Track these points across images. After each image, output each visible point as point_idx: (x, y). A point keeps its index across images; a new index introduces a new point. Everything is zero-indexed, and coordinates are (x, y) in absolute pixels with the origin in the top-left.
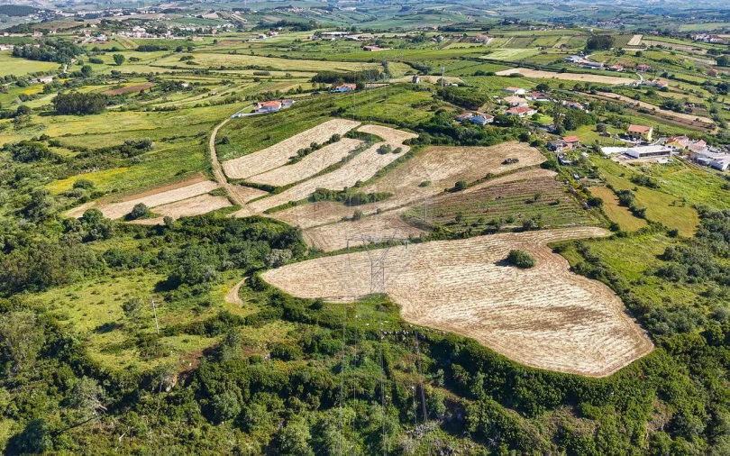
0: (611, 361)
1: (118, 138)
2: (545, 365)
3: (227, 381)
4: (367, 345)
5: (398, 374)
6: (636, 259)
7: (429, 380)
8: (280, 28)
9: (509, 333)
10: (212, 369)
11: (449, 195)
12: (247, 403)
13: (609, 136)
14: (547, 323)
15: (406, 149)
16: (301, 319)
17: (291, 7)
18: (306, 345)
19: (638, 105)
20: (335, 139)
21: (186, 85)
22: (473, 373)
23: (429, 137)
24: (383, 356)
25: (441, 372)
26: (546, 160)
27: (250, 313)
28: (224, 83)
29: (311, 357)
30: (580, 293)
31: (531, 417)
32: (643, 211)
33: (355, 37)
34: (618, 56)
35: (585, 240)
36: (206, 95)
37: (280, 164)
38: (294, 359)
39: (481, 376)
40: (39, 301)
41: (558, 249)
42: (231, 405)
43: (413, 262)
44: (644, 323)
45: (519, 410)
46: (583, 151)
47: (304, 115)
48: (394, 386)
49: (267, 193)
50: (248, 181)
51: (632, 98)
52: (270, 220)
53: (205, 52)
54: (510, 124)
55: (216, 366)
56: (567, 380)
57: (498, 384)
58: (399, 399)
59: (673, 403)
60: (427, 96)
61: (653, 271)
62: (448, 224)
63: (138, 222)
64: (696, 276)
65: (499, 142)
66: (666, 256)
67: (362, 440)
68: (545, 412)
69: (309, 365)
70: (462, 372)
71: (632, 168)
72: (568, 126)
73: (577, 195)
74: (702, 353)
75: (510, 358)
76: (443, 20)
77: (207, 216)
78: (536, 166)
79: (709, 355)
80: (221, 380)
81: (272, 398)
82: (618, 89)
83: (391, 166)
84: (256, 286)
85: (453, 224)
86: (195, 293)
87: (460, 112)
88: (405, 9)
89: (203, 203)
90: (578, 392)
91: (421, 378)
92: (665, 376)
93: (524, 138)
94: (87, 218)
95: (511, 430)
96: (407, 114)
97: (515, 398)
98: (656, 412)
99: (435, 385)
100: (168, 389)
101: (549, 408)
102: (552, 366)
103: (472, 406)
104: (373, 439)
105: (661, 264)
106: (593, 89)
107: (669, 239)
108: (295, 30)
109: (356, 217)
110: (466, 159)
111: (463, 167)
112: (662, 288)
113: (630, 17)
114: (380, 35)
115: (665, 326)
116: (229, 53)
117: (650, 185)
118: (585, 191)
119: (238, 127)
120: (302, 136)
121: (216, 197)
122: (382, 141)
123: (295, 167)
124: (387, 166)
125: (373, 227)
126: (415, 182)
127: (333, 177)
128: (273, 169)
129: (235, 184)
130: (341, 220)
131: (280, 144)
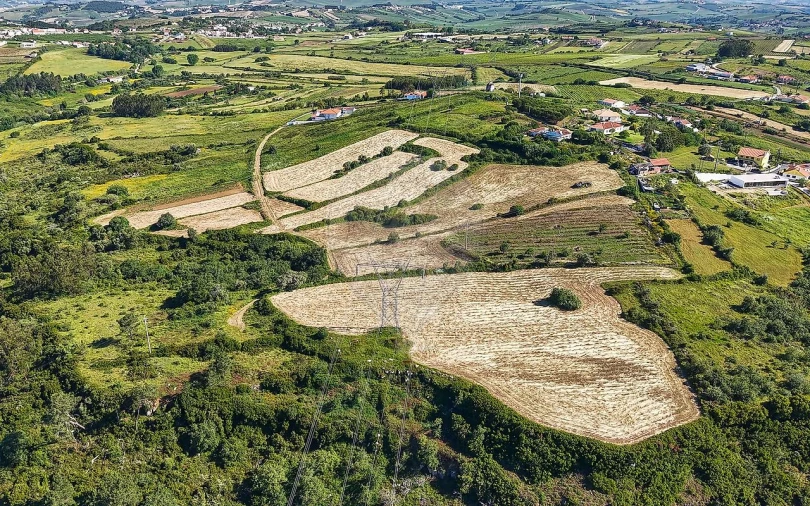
0: (642, 427)
1: (165, 143)
2: (559, 424)
3: (209, 410)
4: (365, 384)
5: (392, 419)
6: (704, 308)
7: (425, 429)
8: (370, 28)
9: (526, 384)
10: (195, 396)
11: (501, 220)
12: (228, 436)
13: (712, 160)
14: (575, 376)
15: (463, 166)
16: (300, 349)
17: (389, 4)
18: (298, 379)
19: (764, 124)
20: (387, 152)
21: (252, 89)
22: (474, 427)
23: (492, 153)
24: (379, 398)
25: (439, 421)
26: (625, 185)
27: (250, 338)
28: (292, 87)
29: (303, 392)
30: (625, 344)
31: (533, 483)
32: (728, 251)
33: (449, 39)
34: (756, 64)
35: (647, 282)
36: (270, 100)
37: (323, 177)
38: (284, 393)
39: (482, 430)
40: (46, 310)
41: (611, 291)
42: (208, 437)
43: (441, 295)
44: (693, 385)
45: (521, 474)
46: (673, 176)
47: (361, 124)
48: (386, 433)
49: (303, 209)
50: (285, 195)
51: (758, 115)
52: (298, 239)
53: (283, 53)
54: (590, 141)
55: (199, 393)
56: (580, 444)
57: (500, 442)
58: (390, 448)
59: (713, 484)
60: (500, 107)
61: (722, 324)
62: (490, 254)
63: (163, 233)
64: (777, 334)
65: (573, 162)
66: (745, 307)
67: (342, 489)
68: (551, 479)
69: (299, 400)
70: (462, 424)
71: (732, 200)
72: (661, 146)
73: (651, 228)
74: (761, 427)
75: (520, 413)
76: (560, 20)
77: (233, 229)
78: (611, 192)
79: (770, 431)
80: (203, 408)
81: (255, 433)
82: (744, 104)
83: (443, 185)
84: (263, 309)
85: (496, 254)
86: (199, 313)
87: (534, 126)
88: (518, 7)
89: (233, 217)
90: (591, 460)
91: (417, 426)
92: (706, 451)
93: (603, 159)
94: (113, 225)
95: (507, 496)
96: (472, 126)
97: (518, 459)
98: (689, 492)
99: (431, 436)
100: (149, 413)
101: (556, 474)
102: (567, 426)
103: (468, 463)
104: (354, 489)
105: (736, 317)
106: (709, 103)
107: (754, 287)
108: (386, 30)
109: (392, 241)
110: (530, 180)
111: (525, 189)
112: (728, 345)
113: (792, 18)
114: (478, 37)
115: (718, 390)
116: (308, 55)
117: (748, 220)
118: (662, 224)
119: (289, 136)
120: (353, 147)
121: (247, 211)
122: (438, 155)
123: (339, 182)
124: (438, 185)
125: (407, 252)
126: (466, 204)
127: (379, 194)
128: (314, 183)
129: (271, 198)
130: (374, 243)
131: (328, 156)
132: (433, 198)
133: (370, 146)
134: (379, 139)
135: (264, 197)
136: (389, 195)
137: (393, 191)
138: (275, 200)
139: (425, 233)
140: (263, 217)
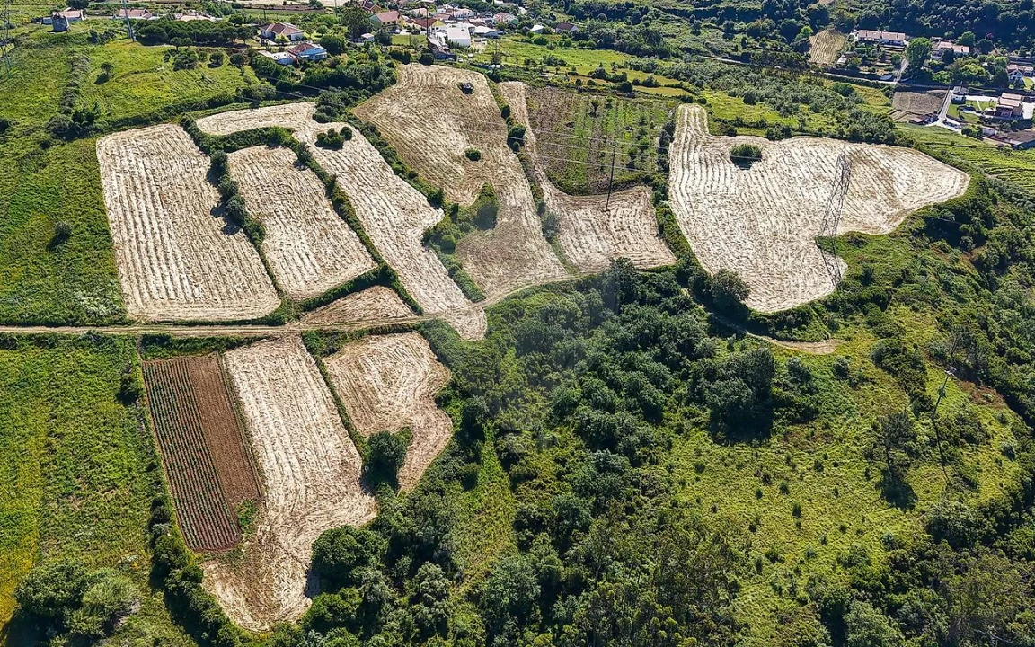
11: (528, 149)
26: (477, 72)
78: (491, 82)
93: (403, 59)
120: (124, 194)
121: (349, 351)
122: (290, 131)
123: (284, 237)
124: (390, 159)
125: (593, 221)
126: (457, 159)
127: (374, 211)
128: (264, 262)
129: (298, 318)
130: (549, 240)
131: (125, 230)
132: (420, 174)
133: (151, 177)
134: (125, 161)
135: (288, 327)
136: (382, 203)
137: (372, 197)
138: (310, 315)
139: (530, 202)
140: (393, 332)
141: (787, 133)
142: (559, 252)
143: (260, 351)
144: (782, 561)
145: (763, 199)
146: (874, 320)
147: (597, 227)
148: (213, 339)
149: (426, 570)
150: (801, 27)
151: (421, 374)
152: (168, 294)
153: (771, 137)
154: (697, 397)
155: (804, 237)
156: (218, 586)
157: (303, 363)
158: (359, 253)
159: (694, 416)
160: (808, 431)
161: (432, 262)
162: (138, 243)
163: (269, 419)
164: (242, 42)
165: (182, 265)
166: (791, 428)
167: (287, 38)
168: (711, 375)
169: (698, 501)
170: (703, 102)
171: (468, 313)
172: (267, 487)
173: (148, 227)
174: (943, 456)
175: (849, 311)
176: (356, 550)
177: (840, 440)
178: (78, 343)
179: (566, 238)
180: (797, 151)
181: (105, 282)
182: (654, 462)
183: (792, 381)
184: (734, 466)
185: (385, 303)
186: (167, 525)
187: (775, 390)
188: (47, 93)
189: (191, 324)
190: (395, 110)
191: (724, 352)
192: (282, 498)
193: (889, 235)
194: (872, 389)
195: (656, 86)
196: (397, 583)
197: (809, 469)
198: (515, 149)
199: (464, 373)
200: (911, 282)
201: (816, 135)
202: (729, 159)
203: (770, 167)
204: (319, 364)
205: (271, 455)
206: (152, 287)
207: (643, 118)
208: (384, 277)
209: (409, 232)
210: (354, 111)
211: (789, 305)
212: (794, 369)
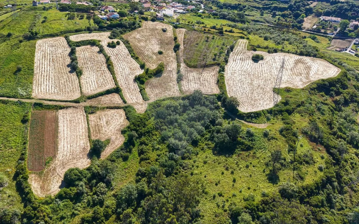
11: (180, 52)
15: (118, 41)
26: (170, 25)
120: (41, 58)
121: (98, 113)
122: (99, 41)
123: (89, 75)
124: (131, 52)
125: (195, 77)
126: (154, 54)
127: (121, 69)
128: (79, 82)
129: (85, 101)
130: (178, 83)
131: (38, 69)
132: (140, 58)
133: (51, 53)
134: (44, 48)
135: (81, 104)
136: (124, 66)
137: (121, 64)
138: (89, 100)
139: (175, 69)
140: (115, 108)
141: (276, 51)
142: (180, 87)
143: (70, 111)
144: (223, 196)
145: (259, 74)
146: (284, 118)
147: (196, 79)
148: (56, 106)
149: (100, 185)
150: (301, 14)
151: (119, 123)
152: (46, 91)
153: (269, 52)
154: (212, 139)
155: (269, 87)
156: (33, 182)
157: (82, 116)
158: (111, 82)
159: (209, 145)
160: (247, 154)
161: (135, 87)
162: (42, 74)
163: (66, 132)
164: (93, 12)
165: (53, 82)
166: (242, 152)
167: (108, 11)
168: (218, 132)
169: (201, 173)
170: (248, 39)
171: (142, 104)
172: (58, 153)
173: (46, 69)
174: (294, 168)
175: (276, 114)
176: (78, 176)
177: (258, 158)
178: (14, 103)
179: (184, 83)
180: (278, 57)
181: (28, 85)
182: (190, 159)
183: (246, 136)
184: (217, 163)
185: (116, 99)
186: (23, 161)
187: (239, 139)
188: (25, 25)
189: (50, 100)
190: (138, 36)
191: (226, 124)
192: (61, 157)
193: (301, 89)
194: (276, 142)
195: (233, 32)
196: (91, 188)
197: (244, 167)
198: (175, 52)
199: (133, 123)
200: (304, 106)
201: (287, 52)
202: (251, 59)
203: (266, 62)
204: (87, 116)
205: (62, 143)
206: (42, 88)
207: (224, 43)
208: (117, 90)
209: (130, 76)
210: (123, 36)
211: (254, 110)
212: (248, 132)
